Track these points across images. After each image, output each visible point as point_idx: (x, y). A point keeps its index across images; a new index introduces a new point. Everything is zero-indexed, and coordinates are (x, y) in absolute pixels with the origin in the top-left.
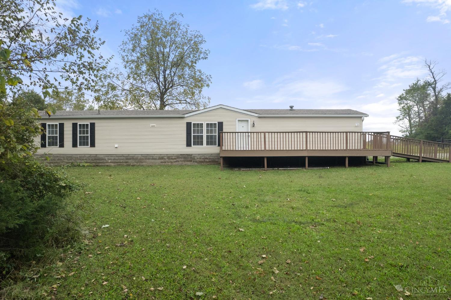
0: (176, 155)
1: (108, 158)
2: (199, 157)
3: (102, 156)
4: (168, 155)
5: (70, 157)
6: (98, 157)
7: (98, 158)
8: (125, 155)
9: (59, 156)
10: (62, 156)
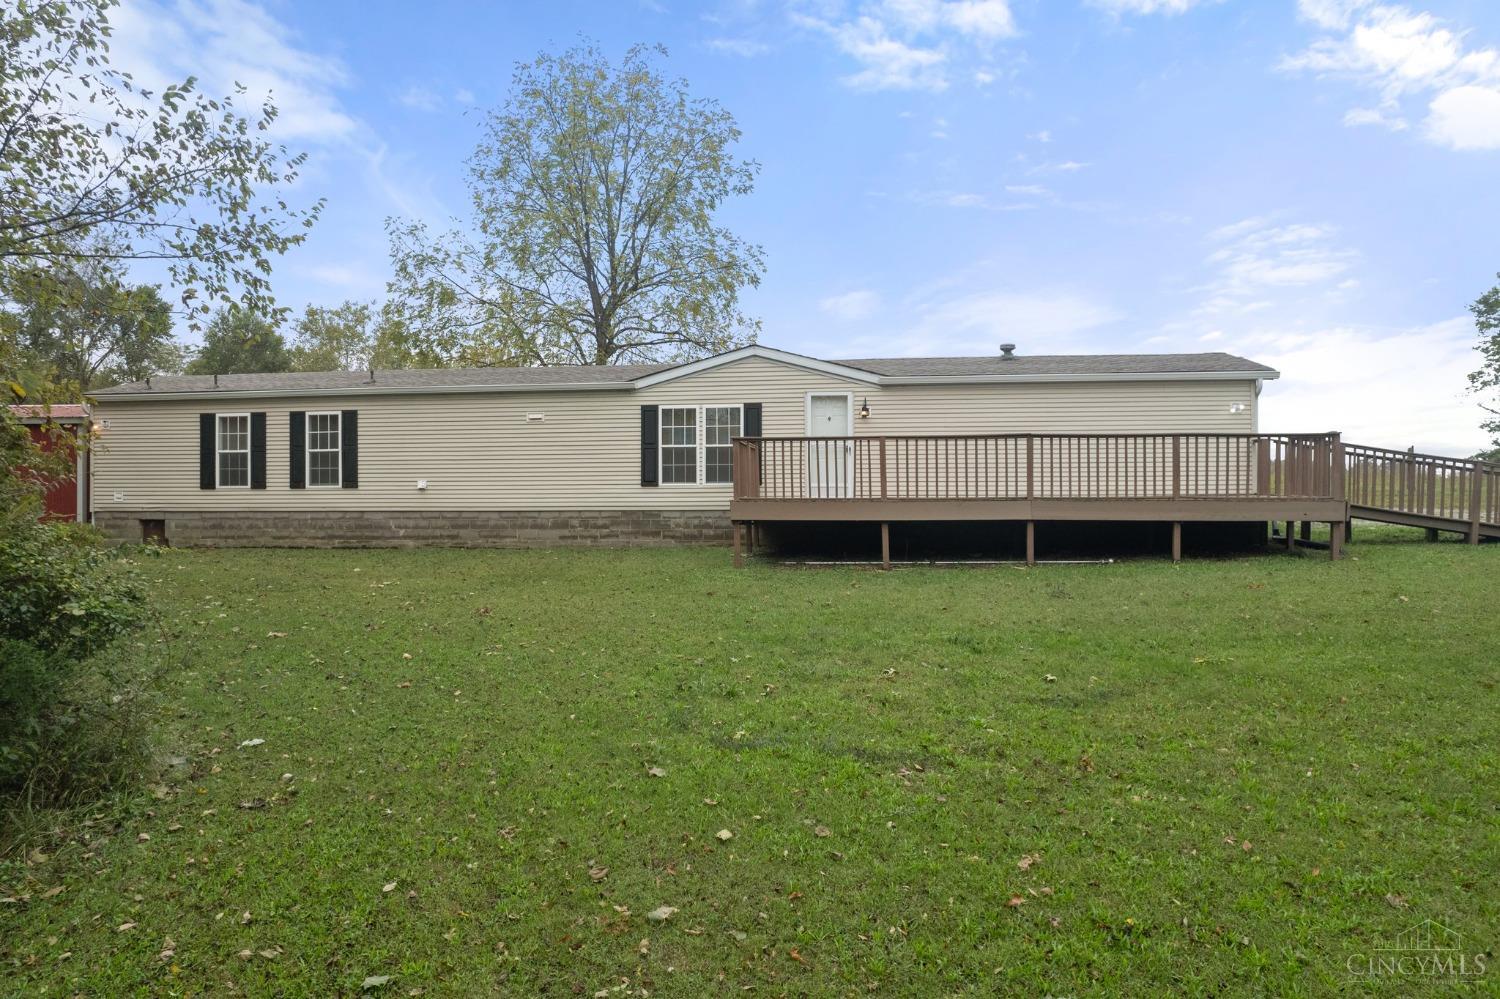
0: (607, 514)
1: (397, 522)
2: (681, 521)
3: (380, 516)
4: (584, 515)
5: (283, 519)
6: (367, 519)
7: (367, 523)
8: (449, 515)
9: (251, 515)
10: (259, 516)
